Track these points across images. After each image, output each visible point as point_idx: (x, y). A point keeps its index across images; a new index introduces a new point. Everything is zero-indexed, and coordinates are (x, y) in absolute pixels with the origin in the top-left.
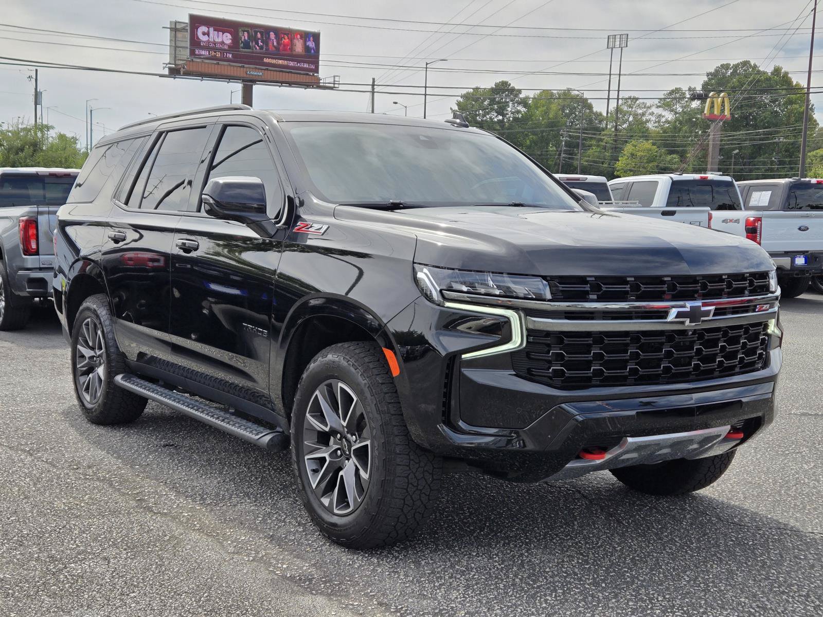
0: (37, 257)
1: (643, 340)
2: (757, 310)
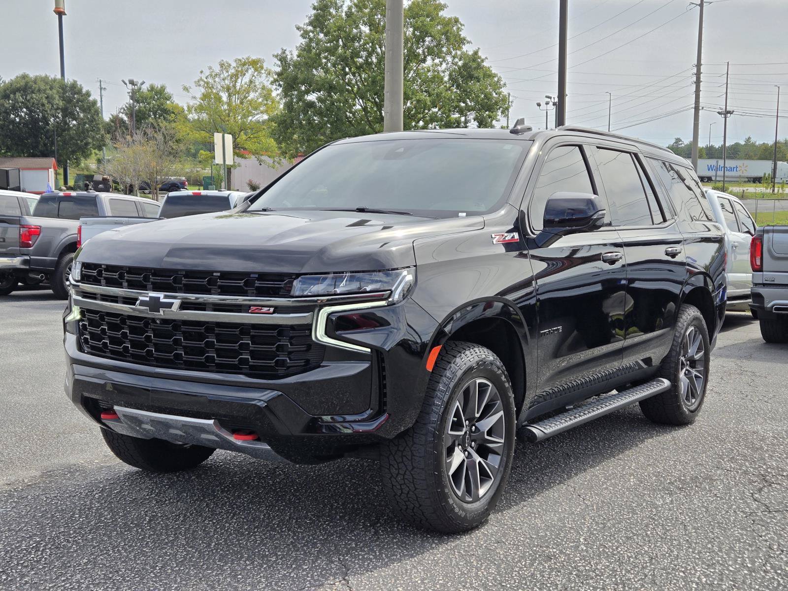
0: (761, 273)
2: (250, 311)
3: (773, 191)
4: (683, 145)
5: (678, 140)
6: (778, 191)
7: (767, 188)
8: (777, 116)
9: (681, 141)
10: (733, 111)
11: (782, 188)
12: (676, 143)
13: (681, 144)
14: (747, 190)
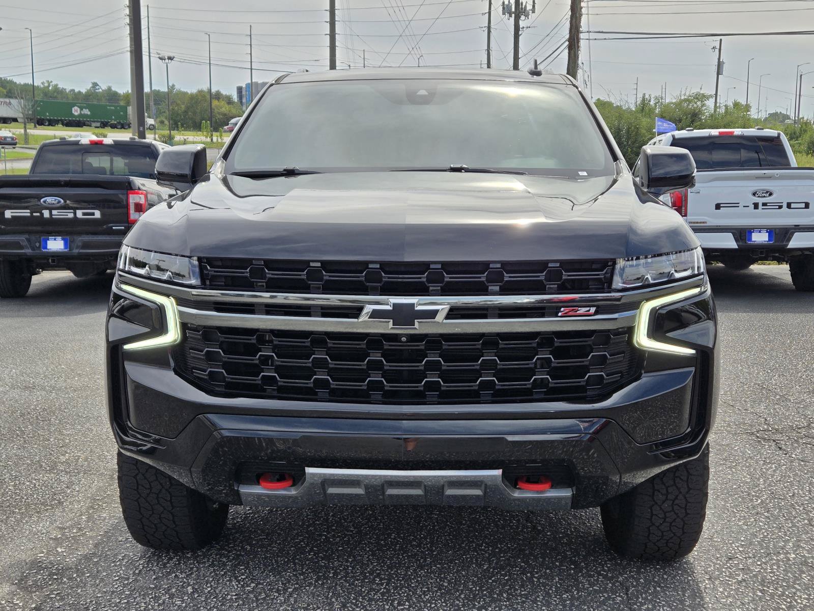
1: (330, 343)
2: (560, 314)
3: (212, 140)
4: (100, 90)
5: (95, 85)
6: (217, 140)
7: (207, 137)
8: (210, 64)
9: (98, 86)
10: (174, 57)
11: (221, 138)
12: (93, 87)
13: (99, 89)
14: (188, 138)
